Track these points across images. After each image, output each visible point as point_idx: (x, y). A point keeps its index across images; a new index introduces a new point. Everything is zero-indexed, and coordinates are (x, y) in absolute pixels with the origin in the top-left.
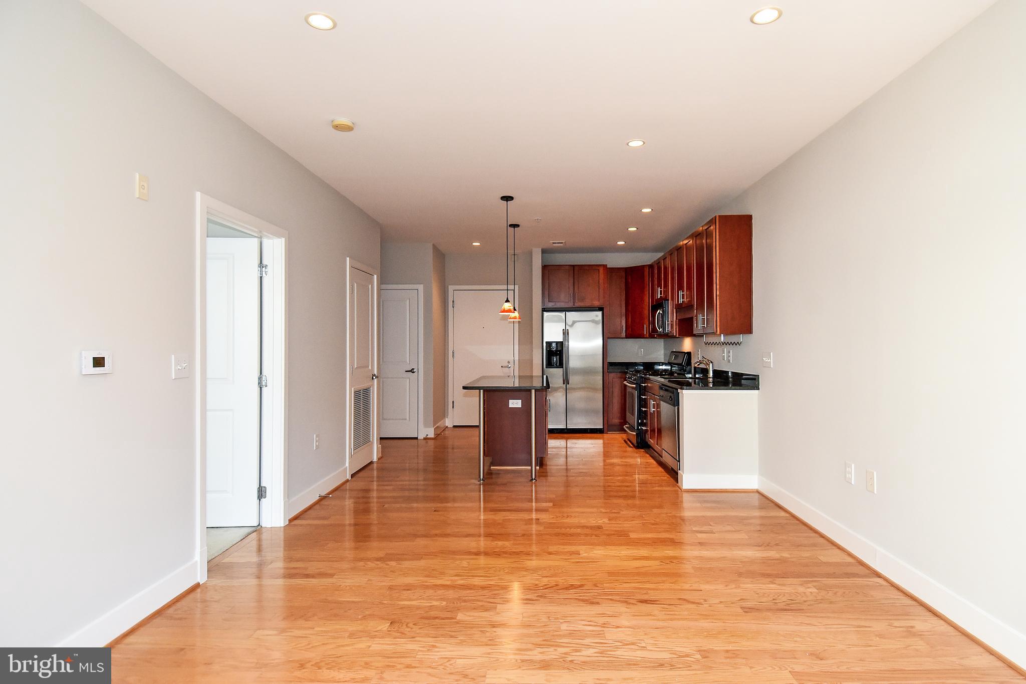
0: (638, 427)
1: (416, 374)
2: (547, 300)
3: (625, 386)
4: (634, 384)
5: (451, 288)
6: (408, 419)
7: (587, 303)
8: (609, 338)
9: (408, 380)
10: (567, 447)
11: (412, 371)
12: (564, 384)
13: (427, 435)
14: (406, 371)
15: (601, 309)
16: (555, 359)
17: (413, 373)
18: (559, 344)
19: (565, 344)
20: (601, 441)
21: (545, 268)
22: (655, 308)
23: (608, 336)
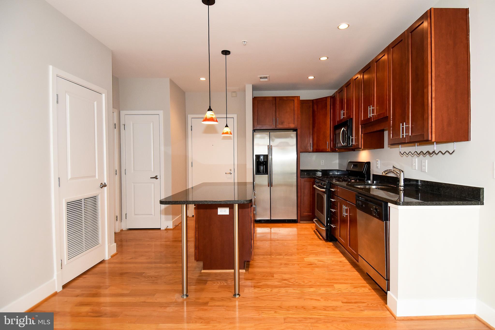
0: (327, 224)
1: (159, 179)
2: (256, 124)
3: (315, 188)
4: (324, 188)
5: (190, 116)
6: (153, 214)
7: (286, 126)
8: (301, 152)
9: (153, 184)
10: (271, 233)
11: (156, 178)
12: (269, 186)
13: (168, 227)
14: (151, 178)
15: (295, 130)
16: (262, 168)
17: (157, 179)
18: (265, 157)
19: (270, 157)
20: (295, 229)
21: (255, 99)
22: (337, 127)
23: (301, 150)
